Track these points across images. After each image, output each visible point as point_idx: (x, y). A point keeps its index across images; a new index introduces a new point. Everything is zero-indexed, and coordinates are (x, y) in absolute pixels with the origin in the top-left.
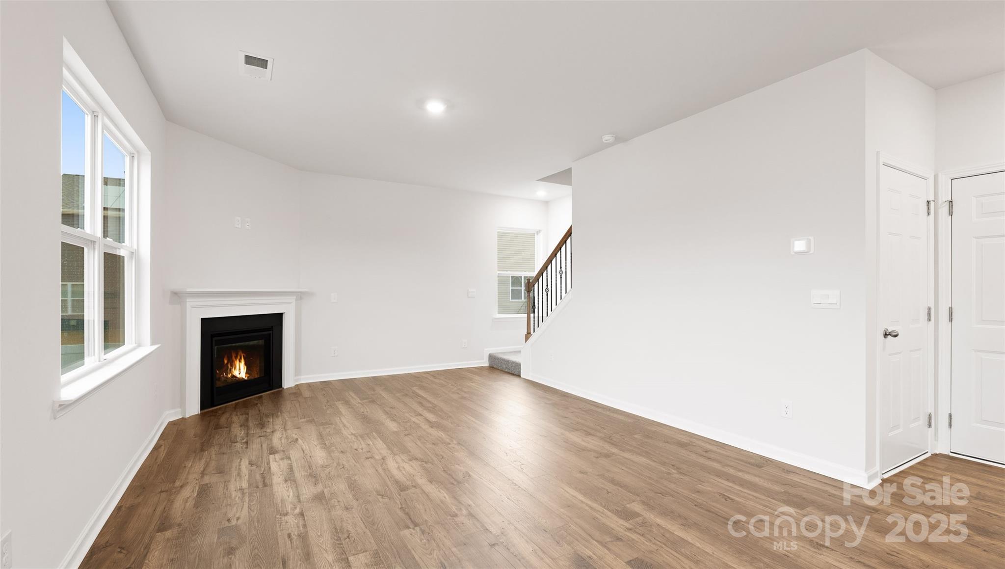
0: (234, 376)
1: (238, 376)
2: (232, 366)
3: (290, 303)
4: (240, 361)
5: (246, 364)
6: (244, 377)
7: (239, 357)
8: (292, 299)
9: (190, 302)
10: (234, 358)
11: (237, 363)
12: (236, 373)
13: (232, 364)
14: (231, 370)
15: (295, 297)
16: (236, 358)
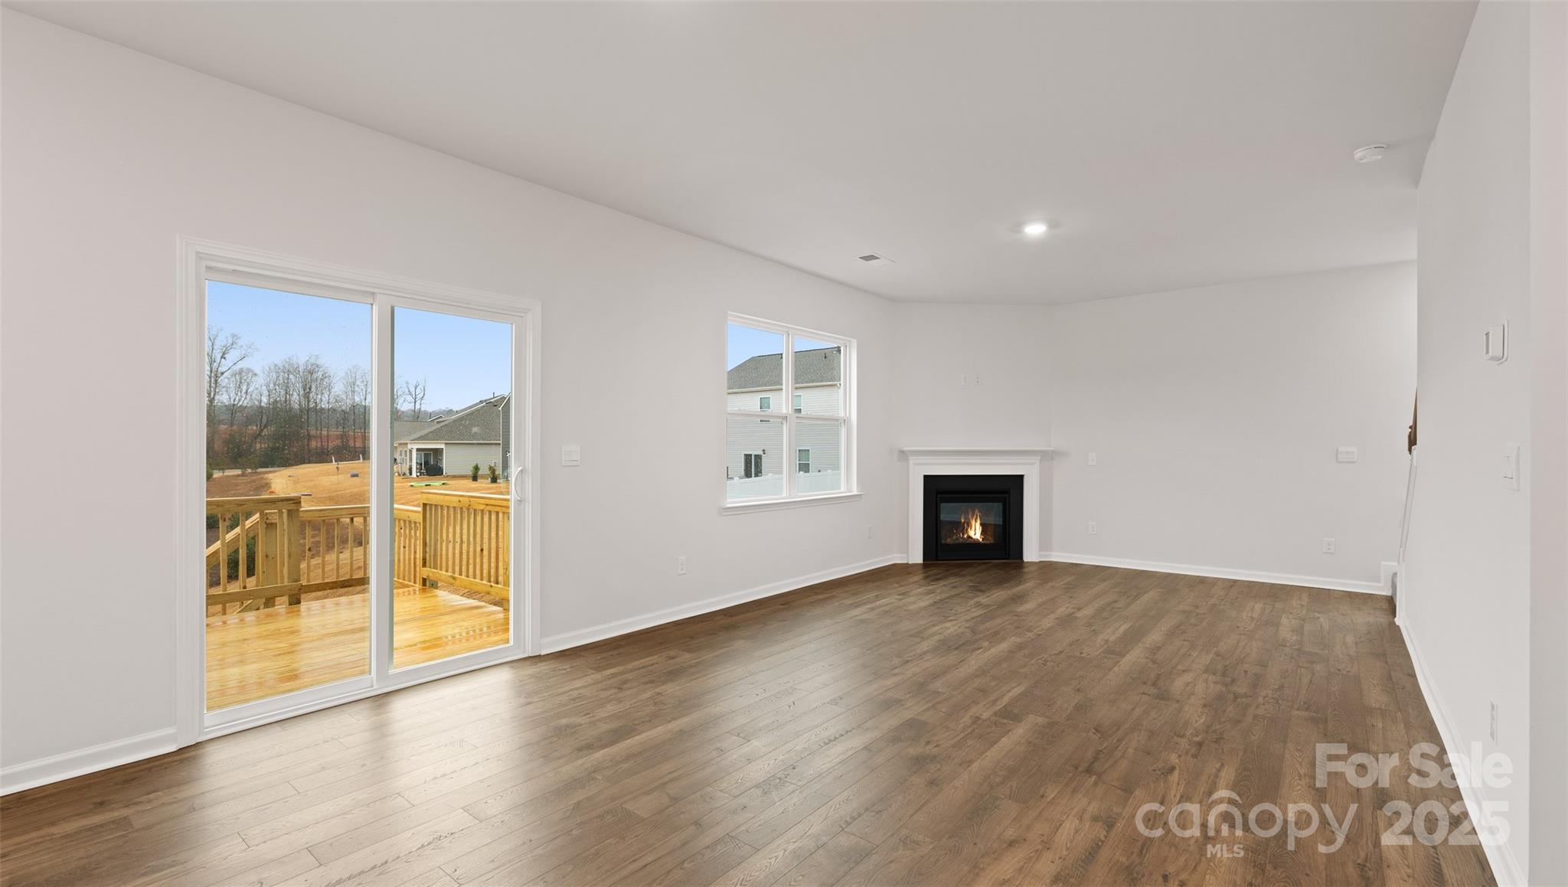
0: (969, 537)
1: (974, 537)
2: (968, 526)
3: (1032, 464)
4: (976, 521)
5: (981, 524)
6: (979, 538)
7: (975, 516)
8: (1036, 460)
9: (912, 460)
10: (970, 517)
11: (973, 522)
12: (971, 533)
13: (969, 524)
14: (967, 530)
15: (1039, 458)
16: (972, 518)
